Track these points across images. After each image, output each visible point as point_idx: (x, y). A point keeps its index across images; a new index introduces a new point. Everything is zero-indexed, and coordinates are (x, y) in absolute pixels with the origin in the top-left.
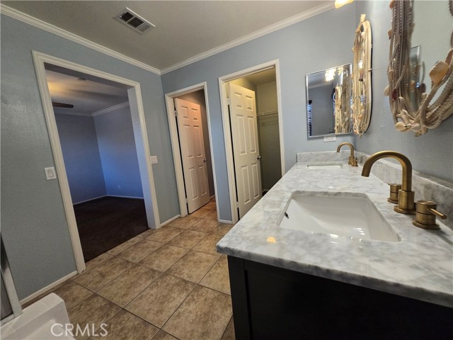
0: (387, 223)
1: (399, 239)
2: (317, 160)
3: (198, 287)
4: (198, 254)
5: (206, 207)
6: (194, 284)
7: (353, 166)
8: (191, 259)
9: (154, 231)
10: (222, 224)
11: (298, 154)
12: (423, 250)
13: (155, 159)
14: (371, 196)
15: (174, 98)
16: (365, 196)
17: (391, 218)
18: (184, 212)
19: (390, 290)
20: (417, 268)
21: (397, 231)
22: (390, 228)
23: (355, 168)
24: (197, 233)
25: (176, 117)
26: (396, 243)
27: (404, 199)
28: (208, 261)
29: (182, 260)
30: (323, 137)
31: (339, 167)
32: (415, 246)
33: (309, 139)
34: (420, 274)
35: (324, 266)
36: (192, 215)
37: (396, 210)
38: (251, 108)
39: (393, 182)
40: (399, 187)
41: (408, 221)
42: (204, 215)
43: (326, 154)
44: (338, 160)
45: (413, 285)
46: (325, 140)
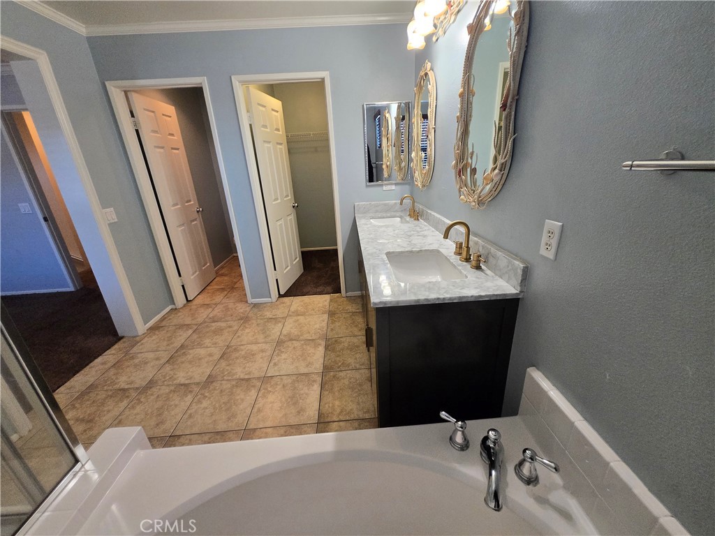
0: (458, 269)
1: (467, 277)
2: (377, 211)
3: (266, 379)
4: (242, 347)
5: (214, 286)
6: (259, 378)
7: (415, 219)
8: (237, 355)
9: (138, 339)
10: (255, 305)
11: (356, 204)
12: (477, 280)
13: (111, 214)
14: (443, 251)
15: (126, 92)
16: (438, 251)
17: (459, 266)
18: (180, 300)
19: (469, 300)
20: (477, 288)
21: (465, 273)
22: (461, 272)
23: (416, 222)
24: (223, 325)
25: (137, 131)
26: (466, 280)
27: (464, 252)
28: (263, 351)
29: (222, 361)
30: (382, 185)
31: (399, 219)
32: (474, 279)
33: (367, 186)
34: (479, 290)
35: (442, 297)
36: (195, 302)
37: (460, 260)
38: (278, 130)
39: (457, 241)
40: (461, 244)
41: (468, 266)
42: (219, 298)
43: (385, 205)
44: (396, 211)
45: (477, 295)
46: (385, 188)
